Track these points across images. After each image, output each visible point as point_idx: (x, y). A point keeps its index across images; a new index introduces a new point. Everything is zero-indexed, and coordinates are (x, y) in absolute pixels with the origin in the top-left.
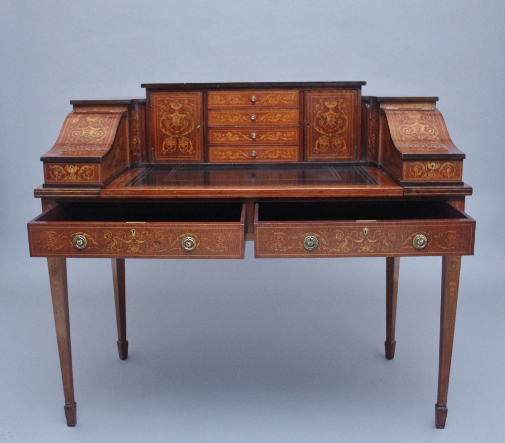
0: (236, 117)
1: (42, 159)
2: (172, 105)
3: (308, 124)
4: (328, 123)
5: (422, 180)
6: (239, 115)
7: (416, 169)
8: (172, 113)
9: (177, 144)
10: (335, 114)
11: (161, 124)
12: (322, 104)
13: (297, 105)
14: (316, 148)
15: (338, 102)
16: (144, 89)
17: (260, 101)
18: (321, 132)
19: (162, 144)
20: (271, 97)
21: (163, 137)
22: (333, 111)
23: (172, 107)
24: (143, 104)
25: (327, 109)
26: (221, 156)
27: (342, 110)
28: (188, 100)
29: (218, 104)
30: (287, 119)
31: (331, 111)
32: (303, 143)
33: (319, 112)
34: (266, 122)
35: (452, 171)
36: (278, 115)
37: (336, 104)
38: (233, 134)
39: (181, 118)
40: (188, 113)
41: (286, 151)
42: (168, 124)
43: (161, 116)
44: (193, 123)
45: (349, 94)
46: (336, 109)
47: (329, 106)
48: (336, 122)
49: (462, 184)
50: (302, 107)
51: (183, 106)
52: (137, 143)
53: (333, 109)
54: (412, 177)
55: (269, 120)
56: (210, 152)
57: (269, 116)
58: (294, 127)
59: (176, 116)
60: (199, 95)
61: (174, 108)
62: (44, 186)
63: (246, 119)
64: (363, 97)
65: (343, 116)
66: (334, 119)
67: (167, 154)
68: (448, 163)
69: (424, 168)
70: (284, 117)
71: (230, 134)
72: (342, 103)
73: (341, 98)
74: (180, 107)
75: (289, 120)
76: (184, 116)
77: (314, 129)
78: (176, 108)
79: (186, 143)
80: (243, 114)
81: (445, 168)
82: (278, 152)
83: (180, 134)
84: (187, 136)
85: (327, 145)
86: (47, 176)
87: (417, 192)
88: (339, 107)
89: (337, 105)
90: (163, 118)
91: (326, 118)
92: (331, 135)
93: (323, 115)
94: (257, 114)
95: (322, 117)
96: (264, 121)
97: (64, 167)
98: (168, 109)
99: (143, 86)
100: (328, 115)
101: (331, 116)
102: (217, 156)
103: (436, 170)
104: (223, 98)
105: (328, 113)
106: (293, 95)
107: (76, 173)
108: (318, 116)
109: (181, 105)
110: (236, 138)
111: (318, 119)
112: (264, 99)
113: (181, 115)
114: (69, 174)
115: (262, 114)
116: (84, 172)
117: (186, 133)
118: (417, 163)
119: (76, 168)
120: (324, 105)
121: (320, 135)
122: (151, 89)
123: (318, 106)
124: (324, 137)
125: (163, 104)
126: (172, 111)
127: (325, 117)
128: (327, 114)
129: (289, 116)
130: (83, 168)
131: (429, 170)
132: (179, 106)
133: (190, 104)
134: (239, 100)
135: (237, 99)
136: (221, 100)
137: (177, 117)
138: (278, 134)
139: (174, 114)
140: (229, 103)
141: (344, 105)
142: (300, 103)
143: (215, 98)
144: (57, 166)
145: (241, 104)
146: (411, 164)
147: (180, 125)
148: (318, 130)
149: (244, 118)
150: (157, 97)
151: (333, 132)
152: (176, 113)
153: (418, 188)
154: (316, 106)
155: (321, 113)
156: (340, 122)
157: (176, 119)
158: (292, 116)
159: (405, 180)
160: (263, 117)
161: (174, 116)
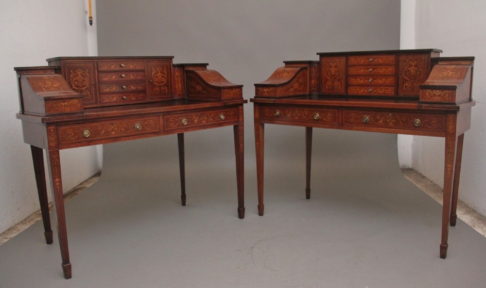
1: (255, 85)
2: (331, 64)
3: (400, 74)
4: (411, 74)
5: (430, 100)
6: (363, 69)
7: (427, 94)
9: (333, 84)
10: (416, 68)
11: (326, 74)
12: (408, 63)
13: (394, 63)
14: (404, 88)
16: (319, 56)
17: (374, 61)
18: (408, 79)
19: (326, 84)
20: (380, 60)
21: (327, 80)
22: (414, 67)
24: (318, 63)
25: (411, 66)
26: (354, 91)
27: (419, 66)
28: (339, 61)
29: (353, 63)
30: (388, 71)
32: (397, 85)
33: (406, 67)
35: (449, 96)
36: (383, 69)
37: (416, 62)
38: (360, 79)
39: (335, 71)
40: (339, 68)
41: (387, 89)
42: (329, 73)
43: (326, 69)
44: (341, 73)
45: (423, 57)
46: (416, 66)
47: (412, 64)
48: (416, 73)
49: (455, 104)
50: (397, 64)
52: (315, 83)
53: (414, 65)
54: (425, 98)
55: (379, 72)
56: (349, 89)
57: (379, 69)
58: (392, 76)
60: (344, 58)
62: (255, 97)
63: (367, 71)
64: (432, 58)
65: (420, 70)
66: (415, 72)
67: (329, 89)
68: (447, 91)
69: (432, 94)
71: (359, 79)
72: (419, 62)
73: (419, 59)
75: (390, 72)
76: (337, 69)
77: (403, 77)
78: (333, 65)
79: (338, 84)
80: (366, 69)
81: (445, 94)
82: (383, 90)
83: (334, 79)
84: (338, 80)
85: (410, 87)
86: (256, 93)
87: (426, 107)
89: (417, 64)
91: (410, 71)
92: (413, 81)
93: (409, 69)
94: (373, 69)
95: (408, 70)
96: (376, 72)
97: (263, 88)
98: (329, 66)
99: (318, 54)
100: (412, 69)
102: (352, 91)
103: (439, 95)
106: (392, 58)
107: (267, 92)
108: (406, 70)
109: (335, 64)
110: (362, 81)
111: (406, 71)
112: (376, 60)
113: (335, 69)
114: (265, 92)
115: (375, 69)
116: (270, 91)
117: (338, 78)
118: (428, 91)
119: (267, 89)
120: (410, 63)
121: (407, 80)
122: (322, 55)
123: (406, 64)
124: (409, 82)
125: (327, 64)
126: (331, 67)
130: (270, 89)
131: (435, 95)
133: (339, 63)
135: (363, 60)
136: (355, 61)
138: (384, 79)
140: (359, 62)
141: (421, 63)
142: (396, 62)
143: (352, 60)
144: (260, 88)
145: (364, 63)
146: (425, 91)
147: (335, 74)
148: (405, 77)
150: (324, 60)
151: (413, 79)
152: (333, 68)
153: (426, 105)
156: (418, 73)
157: (333, 71)
158: (391, 69)
159: (421, 100)
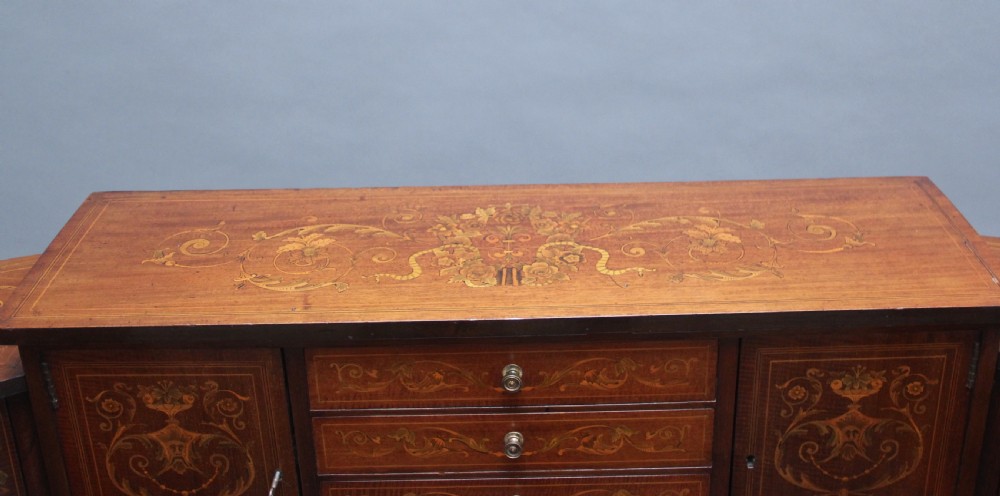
0: (439, 441)
2: (150, 400)
3: (750, 458)
4: (835, 454)
6: (449, 435)
8: (157, 429)
10: (872, 421)
11: (110, 468)
12: (819, 386)
13: (706, 393)
15: (890, 377)
16: (14, 350)
17: (540, 380)
18: (806, 484)
20: (591, 368)
22: (863, 411)
23: (151, 406)
25: (837, 405)
27: (902, 405)
28: (216, 379)
29: (356, 396)
30: (660, 446)
31: (854, 411)
33: (802, 414)
34: (566, 456)
36: (618, 430)
37: (877, 384)
39: (195, 446)
40: (224, 426)
42: (140, 464)
43: (108, 438)
44: (251, 464)
45: (940, 348)
46: (875, 405)
47: (848, 394)
48: (873, 451)
50: (729, 399)
51: (198, 402)
53: (862, 401)
55: (581, 448)
57: (581, 435)
58: (687, 472)
59: (174, 436)
61: (160, 407)
63: (482, 448)
65: (906, 428)
66: (862, 441)
70: (649, 436)
72: (905, 382)
73: (906, 362)
74: (186, 407)
75: (669, 449)
76: (206, 437)
77: (772, 476)
78: (171, 410)
80: (466, 431)
88: (893, 396)
89: (885, 390)
90: (118, 443)
91: (831, 434)
93: (823, 427)
94: (529, 431)
95: (814, 433)
96: (560, 453)
98: (133, 412)
100: (841, 425)
101: (851, 428)
104: (374, 374)
105: (843, 417)
108: (794, 429)
109: (189, 401)
111: (797, 440)
112: (558, 375)
113: (195, 435)
115: (548, 430)
120: (828, 388)
121: (799, 494)
123: (798, 392)
125: (107, 396)
126: (152, 420)
127: (825, 431)
128: (833, 422)
129: (669, 435)
132: (181, 401)
133: (229, 395)
134: (447, 379)
135: (438, 376)
136: (366, 380)
137: (178, 443)
138: (621, 495)
139: (165, 431)
140: (404, 389)
141: (914, 387)
142: (720, 387)
143: (340, 374)
145: (458, 392)
147: (194, 468)
148: (789, 477)
149: (471, 442)
150: (70, 373)
151: (853, 485)
152: (173, 426)
154: (790, 393)
155: (810, 418)
156: (889, 449)
157: (173, 447)
160: (555, 441)
161: (165, 440)
